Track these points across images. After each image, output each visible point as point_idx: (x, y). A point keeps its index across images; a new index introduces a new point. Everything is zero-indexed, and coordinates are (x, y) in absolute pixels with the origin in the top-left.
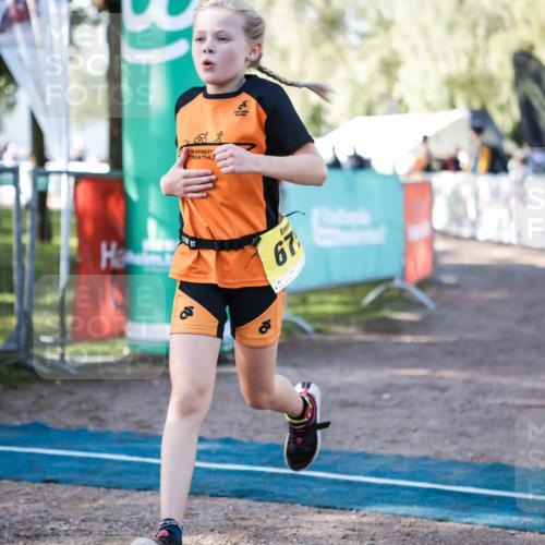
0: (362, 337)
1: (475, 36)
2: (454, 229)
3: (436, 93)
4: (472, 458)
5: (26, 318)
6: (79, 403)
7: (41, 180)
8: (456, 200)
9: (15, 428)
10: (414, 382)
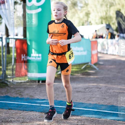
0: (81, 76)
1: (107, 7)
2: (102, 52)
3: (98, 20)
4: (107, 104)
5: (4, 72)
6: (17, 91)
7: (8, 40)
8: (103, 45)
9: (2, 97)
10: (94, 86)
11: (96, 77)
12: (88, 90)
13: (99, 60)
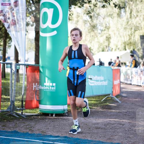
5: (13, 103)
6: (27, 126)
7: (18, 66)
10: (115, 122)
11: (118, 111)
12: (109, 127)
13: (121, 92)
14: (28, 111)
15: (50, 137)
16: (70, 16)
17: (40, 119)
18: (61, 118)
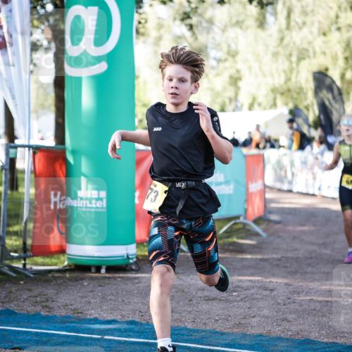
1: (290, 61)
4: (291, 336)
5: (0, 241)
6: (36, 297)
7: (12, 151)
8: (280, 166)
10: (253, 284)
11: (259, 257)
12: (238, 296)
13: (267, 210)
14: (39, 259)
15: (94, 324)
16: (140, 26)
17: (70, 280)
18: (120, 277)
